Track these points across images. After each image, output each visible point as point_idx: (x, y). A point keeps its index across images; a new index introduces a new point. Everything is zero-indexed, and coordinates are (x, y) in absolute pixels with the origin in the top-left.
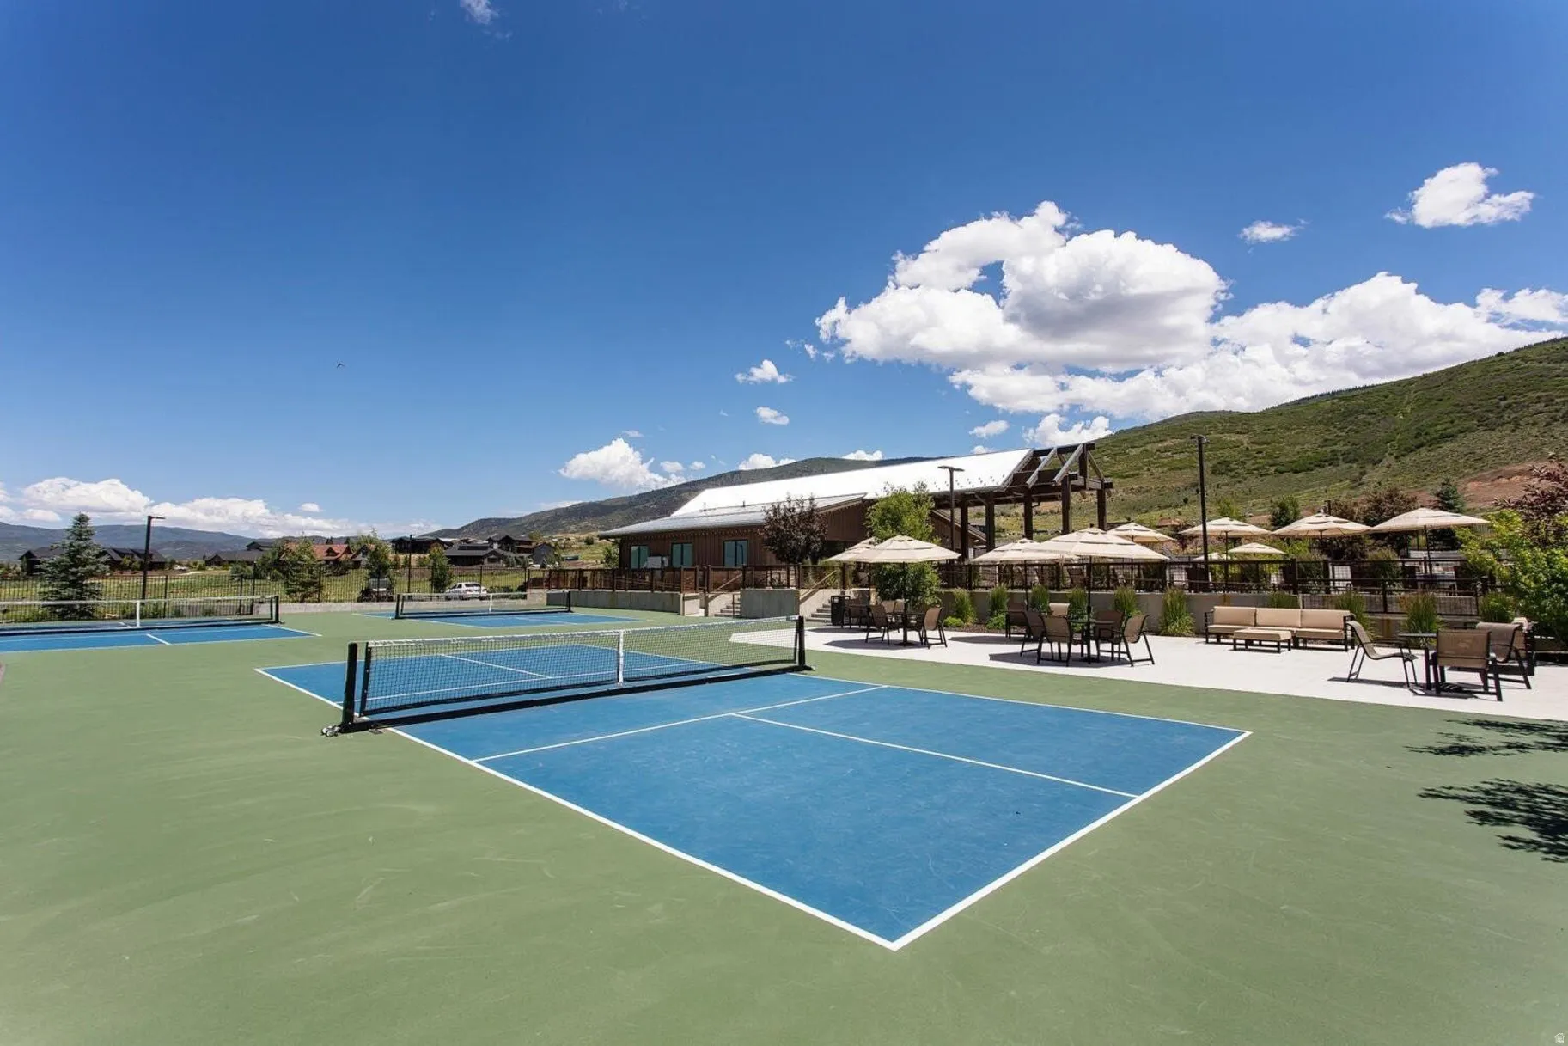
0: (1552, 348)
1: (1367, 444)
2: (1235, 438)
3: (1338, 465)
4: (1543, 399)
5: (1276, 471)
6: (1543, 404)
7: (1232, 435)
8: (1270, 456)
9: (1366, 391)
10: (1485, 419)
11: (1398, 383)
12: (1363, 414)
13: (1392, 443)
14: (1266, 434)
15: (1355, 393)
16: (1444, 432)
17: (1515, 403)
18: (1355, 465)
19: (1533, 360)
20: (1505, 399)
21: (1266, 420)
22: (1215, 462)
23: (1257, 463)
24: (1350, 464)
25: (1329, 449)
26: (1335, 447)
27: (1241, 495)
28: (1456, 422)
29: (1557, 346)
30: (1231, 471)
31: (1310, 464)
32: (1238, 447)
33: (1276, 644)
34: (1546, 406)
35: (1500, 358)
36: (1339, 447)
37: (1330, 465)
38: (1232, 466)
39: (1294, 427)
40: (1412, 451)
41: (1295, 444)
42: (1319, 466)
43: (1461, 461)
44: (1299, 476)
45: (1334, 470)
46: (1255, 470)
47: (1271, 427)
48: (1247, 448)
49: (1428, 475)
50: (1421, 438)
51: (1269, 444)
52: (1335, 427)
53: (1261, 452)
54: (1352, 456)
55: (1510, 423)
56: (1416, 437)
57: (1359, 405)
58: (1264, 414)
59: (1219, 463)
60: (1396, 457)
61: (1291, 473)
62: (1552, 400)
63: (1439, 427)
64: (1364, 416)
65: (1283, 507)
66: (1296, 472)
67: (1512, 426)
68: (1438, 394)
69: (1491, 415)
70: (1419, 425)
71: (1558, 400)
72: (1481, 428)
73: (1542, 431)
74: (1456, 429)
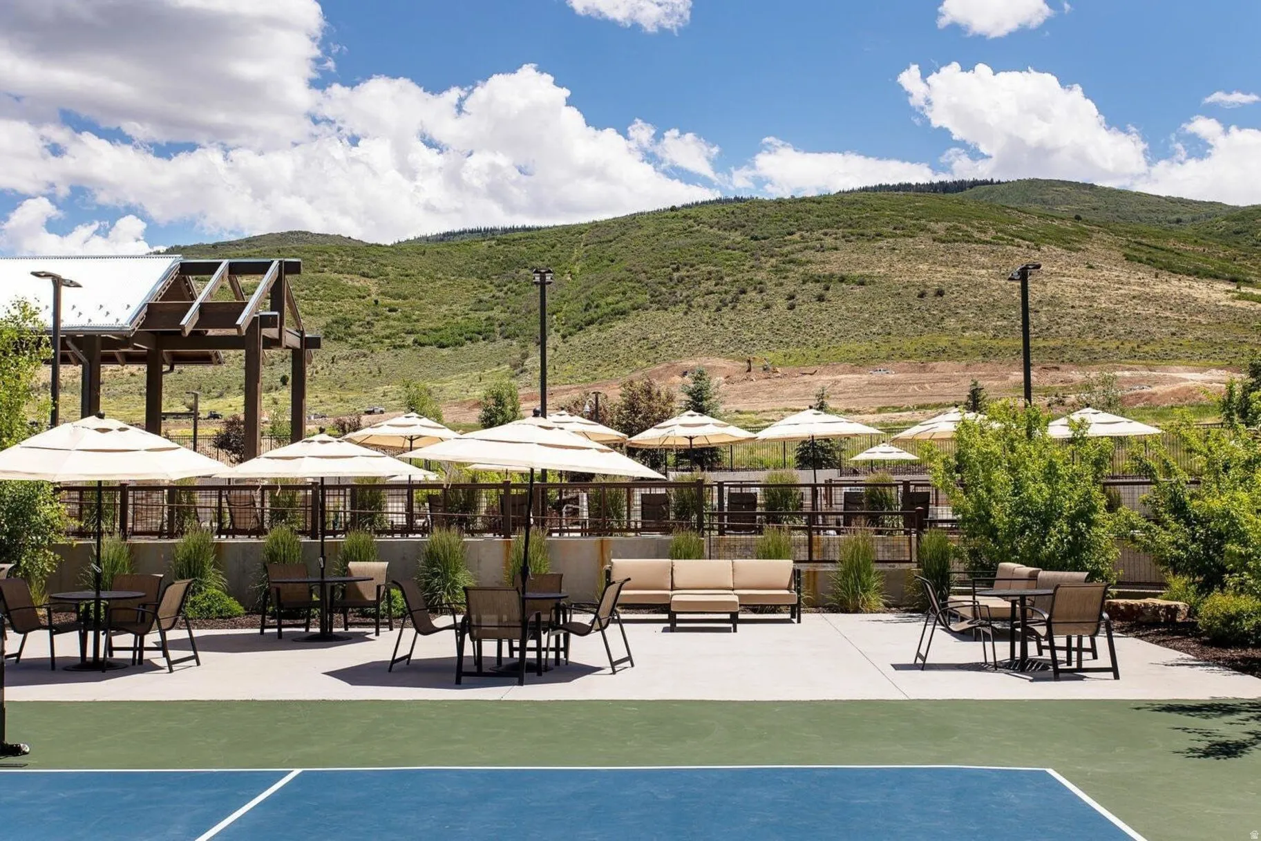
0: (723, 210)
1: (530, 312)
2: (360, 282)
3: (494, 341)
4: (713, 275)
5: (415, 342)
6: (714, 283)
7: (356, 277)
8: (407, 317)
9: (529, 233)
10: (657, 293)
11: (567, 229)
12: (526, 267)
13: (559, 314)
14: (403, 281)
15: (517, 235)
16: (617, 306)
17: (688, 277)
18: (514, 343)
19: (704, 223)
20: (677, 269)
21: (404, 260)
22: (329, 319)
23: (388, 327)
24: (509, 340)
25: (483, 315)
26: (491, 314)
27: (368, 377)
28: (629, 294)
29: (728, 208)
30: (352, 335)
31: (461, 335)
32: (364, 297)
33: (727, 616)
34: (716, 285)
35: (674, 213)
36: (496, 313)
37: (484, 339)
38: (355, 328)
39: (440, 275)
40: (581, 329)
41: (439, 303)
42: (470, 339)
43: (634, 348)
44: (445, 352)
45: (490, 347)
46: (388, 337)
47: (409, 272)
48: (376, 302)
49: (600, 365)
50: (591, 311)
51: (405, 298)
52: (491, 283)
53: (395, 310)
54: (512, 328)
55: (682, 302)
56: (586, 310)
57: (522, 253)
58: (398, 249)
59: (336, 322)
60: (564, 337)
61: (434, 347)
62: (722, 278)
63: (610, 299)
64: (527, 271)
65: (499, 400)
66: (442, 346)
67: (684, 306)
68: (609, 252)
69: (664, 290)
70: (588, 293)
71: (727, 279)
72: (654, 306)
73: (713, 317)
74: (628, 304)
